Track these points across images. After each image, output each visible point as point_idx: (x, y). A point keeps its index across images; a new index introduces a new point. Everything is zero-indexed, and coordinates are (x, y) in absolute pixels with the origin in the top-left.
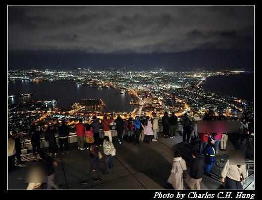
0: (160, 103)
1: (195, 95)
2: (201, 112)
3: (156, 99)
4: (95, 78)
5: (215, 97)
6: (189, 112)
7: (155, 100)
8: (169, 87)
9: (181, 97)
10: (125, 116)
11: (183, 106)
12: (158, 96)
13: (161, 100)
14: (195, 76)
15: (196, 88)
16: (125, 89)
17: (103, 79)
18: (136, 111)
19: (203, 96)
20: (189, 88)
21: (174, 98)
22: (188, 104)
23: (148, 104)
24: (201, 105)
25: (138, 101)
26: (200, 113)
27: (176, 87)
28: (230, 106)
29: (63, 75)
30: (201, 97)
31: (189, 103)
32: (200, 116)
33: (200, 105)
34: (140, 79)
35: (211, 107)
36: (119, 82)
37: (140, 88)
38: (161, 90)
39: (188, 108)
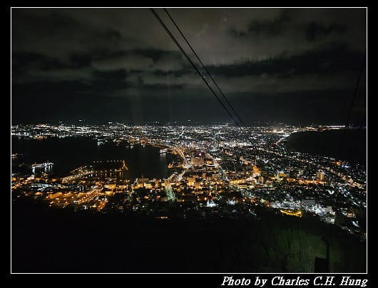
0: (216, 165)
1: (272, 156)
2: (277, 177)
3: (210, 160)
4: (129, 134)
5: (301, 158)
6: (257, 178)
7: (208, 162)
8: (234, 145)
9: (249, 157)
10: (153, 184)
11: (250, 170)
12: (215, 157)
13: (218, 162)
14: (275, 131)
15: (274, 146)
16: (168, 147)
17: (141, 135)
18: (173, 178)
19: (283, 157)
20: (264, 147)
21: (238, 159)
22: (258, 166)
23: (197, 168)
24: (279, 169)
25: (182, 163)
26: (276, 180)
27: (245, 144)
28: (323, 169)
29: (83, 130)
30: (280, 157)
31: (260, 165)
32: (275, 183)
33: (276, 168)
34: (195, 134)
35: (294, 171)
36: (163, 139)
37: (192, 145)
38: (221, 148)
39: (257, 173)
